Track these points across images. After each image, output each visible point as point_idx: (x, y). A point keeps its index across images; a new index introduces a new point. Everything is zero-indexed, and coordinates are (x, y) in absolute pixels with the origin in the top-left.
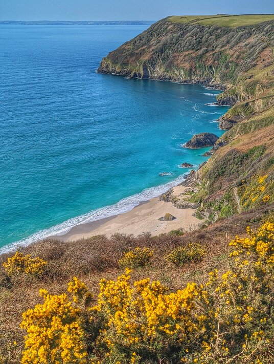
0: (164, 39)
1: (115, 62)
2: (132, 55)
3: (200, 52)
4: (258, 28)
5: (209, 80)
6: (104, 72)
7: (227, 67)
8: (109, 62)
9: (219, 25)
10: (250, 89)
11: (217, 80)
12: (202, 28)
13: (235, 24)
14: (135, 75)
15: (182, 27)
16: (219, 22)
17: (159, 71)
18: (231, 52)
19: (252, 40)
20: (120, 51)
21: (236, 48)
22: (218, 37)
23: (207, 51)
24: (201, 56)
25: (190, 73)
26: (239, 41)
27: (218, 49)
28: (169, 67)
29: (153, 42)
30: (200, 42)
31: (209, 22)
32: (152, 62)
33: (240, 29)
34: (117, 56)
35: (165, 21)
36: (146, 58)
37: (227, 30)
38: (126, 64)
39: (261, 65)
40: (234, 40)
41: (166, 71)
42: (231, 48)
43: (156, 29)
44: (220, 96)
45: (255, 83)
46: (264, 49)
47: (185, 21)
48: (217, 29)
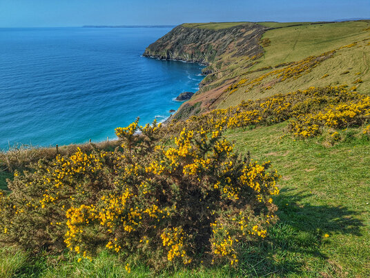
0: (179, 37)
1: (152, 50)
2: (161, 46)
3: (198, 44)
4: (229, 30)
5: (202, 60)
6: (147, 56)
7: (211, 53)
8: (149, 50)
10: (219, 66)
11: (206, 60)
12: (199, 31)
13: (217, 28)
14: (162, 58)
15: (189, 30)
16: (209, 27)
17: (175, 55)
18: (214, 44)
19: (226, 37)
20: (155, 44)
21: (217, 42)
22: (208, 35)
23: (201, 44)
24: (198, 47)
25: (192, 56)
26: (219, 38)
27: (207, 43)
28: (181, 53)
29: (173, 38)
30: (198, 38)
31: (204, 26)
32: (172, 50)
33: (220, 31)
34: (152, 47)
35: (180, 26)
36: (168, 47)
37: (213, 32)
38: (158, 51)
39: (227, 52)
40: (216, 37)
41: (179, 55)
42: (214, 42)
43: (175, 31)
44: (204, 70)
45: (221, 63)
46: (231, 42)
47: (191, 26)
48: (207, 31)
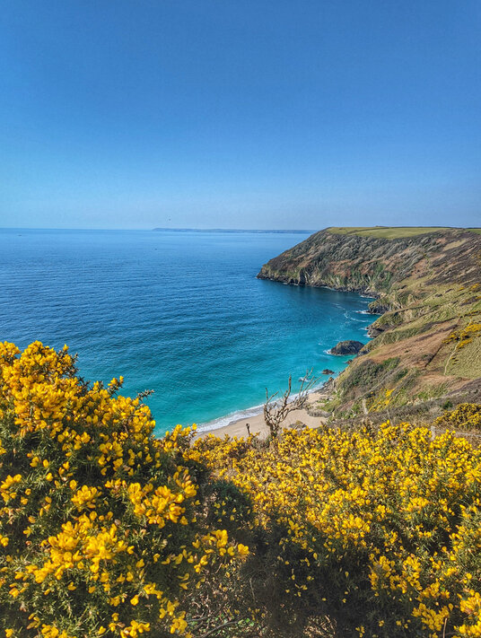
0: (322, 248)
1: (274, 269)
2: (290, 262)
3: (357, 261)
4: (415, 240)
5: (364, 288)
6: (263, 277)
7: (382, 276)
8: (269, 269)
9: (377, 236)
10: (403, 298)
11: (372, 288)
12: (359, 240)
13: (392, 236)
14: (292, 281)
15: (340, 239)
16: (377, 233)
17: (315, 278)
18: (387, 262)
19: (408, 251)
20: (280, 259)
21: (392, 258)
22: (375, 247)
23: (363, 261)
24: (357, 265)
25: (346, 281)
26: (395, 251)
27: (374, 259)
28: (325, 275)
29: (311, 251)
30: (357, 252)
31: (367, 233)
32: (309, 270)
33: (396, 240)
34: (274, 264)
35: (324, 232)
36: (303, 265)
37: (384, 242)
38: (285, 270)
39: (415, 275)
40: (390, 251)
41: (323, 278)
42: (387, 258)
43: (315, 240)
44: (373, 304)
45: (407, 294)
46: (419, 260)
47: (343, 232)
48: (374, 240)
